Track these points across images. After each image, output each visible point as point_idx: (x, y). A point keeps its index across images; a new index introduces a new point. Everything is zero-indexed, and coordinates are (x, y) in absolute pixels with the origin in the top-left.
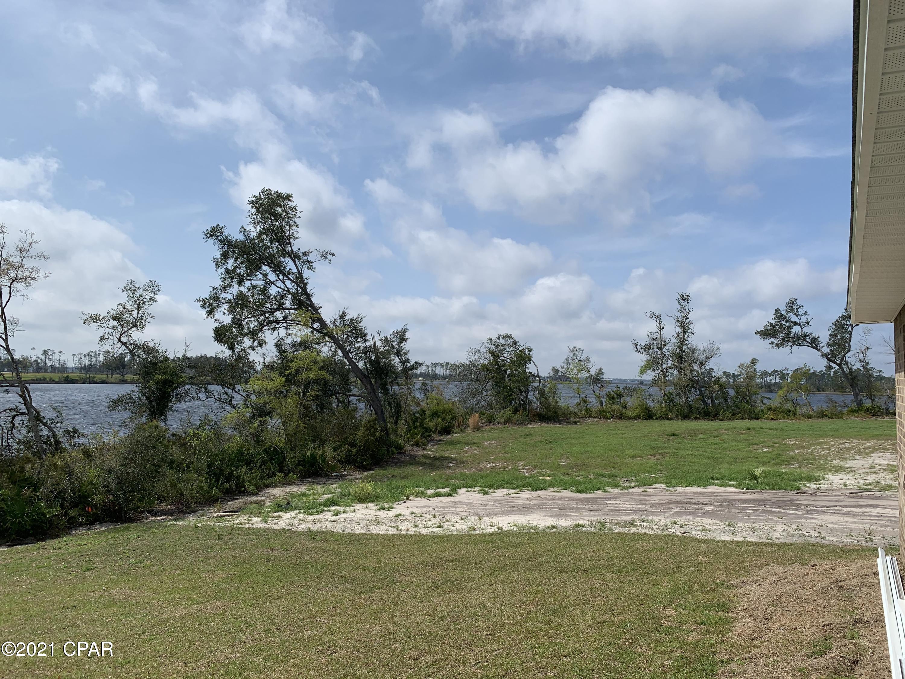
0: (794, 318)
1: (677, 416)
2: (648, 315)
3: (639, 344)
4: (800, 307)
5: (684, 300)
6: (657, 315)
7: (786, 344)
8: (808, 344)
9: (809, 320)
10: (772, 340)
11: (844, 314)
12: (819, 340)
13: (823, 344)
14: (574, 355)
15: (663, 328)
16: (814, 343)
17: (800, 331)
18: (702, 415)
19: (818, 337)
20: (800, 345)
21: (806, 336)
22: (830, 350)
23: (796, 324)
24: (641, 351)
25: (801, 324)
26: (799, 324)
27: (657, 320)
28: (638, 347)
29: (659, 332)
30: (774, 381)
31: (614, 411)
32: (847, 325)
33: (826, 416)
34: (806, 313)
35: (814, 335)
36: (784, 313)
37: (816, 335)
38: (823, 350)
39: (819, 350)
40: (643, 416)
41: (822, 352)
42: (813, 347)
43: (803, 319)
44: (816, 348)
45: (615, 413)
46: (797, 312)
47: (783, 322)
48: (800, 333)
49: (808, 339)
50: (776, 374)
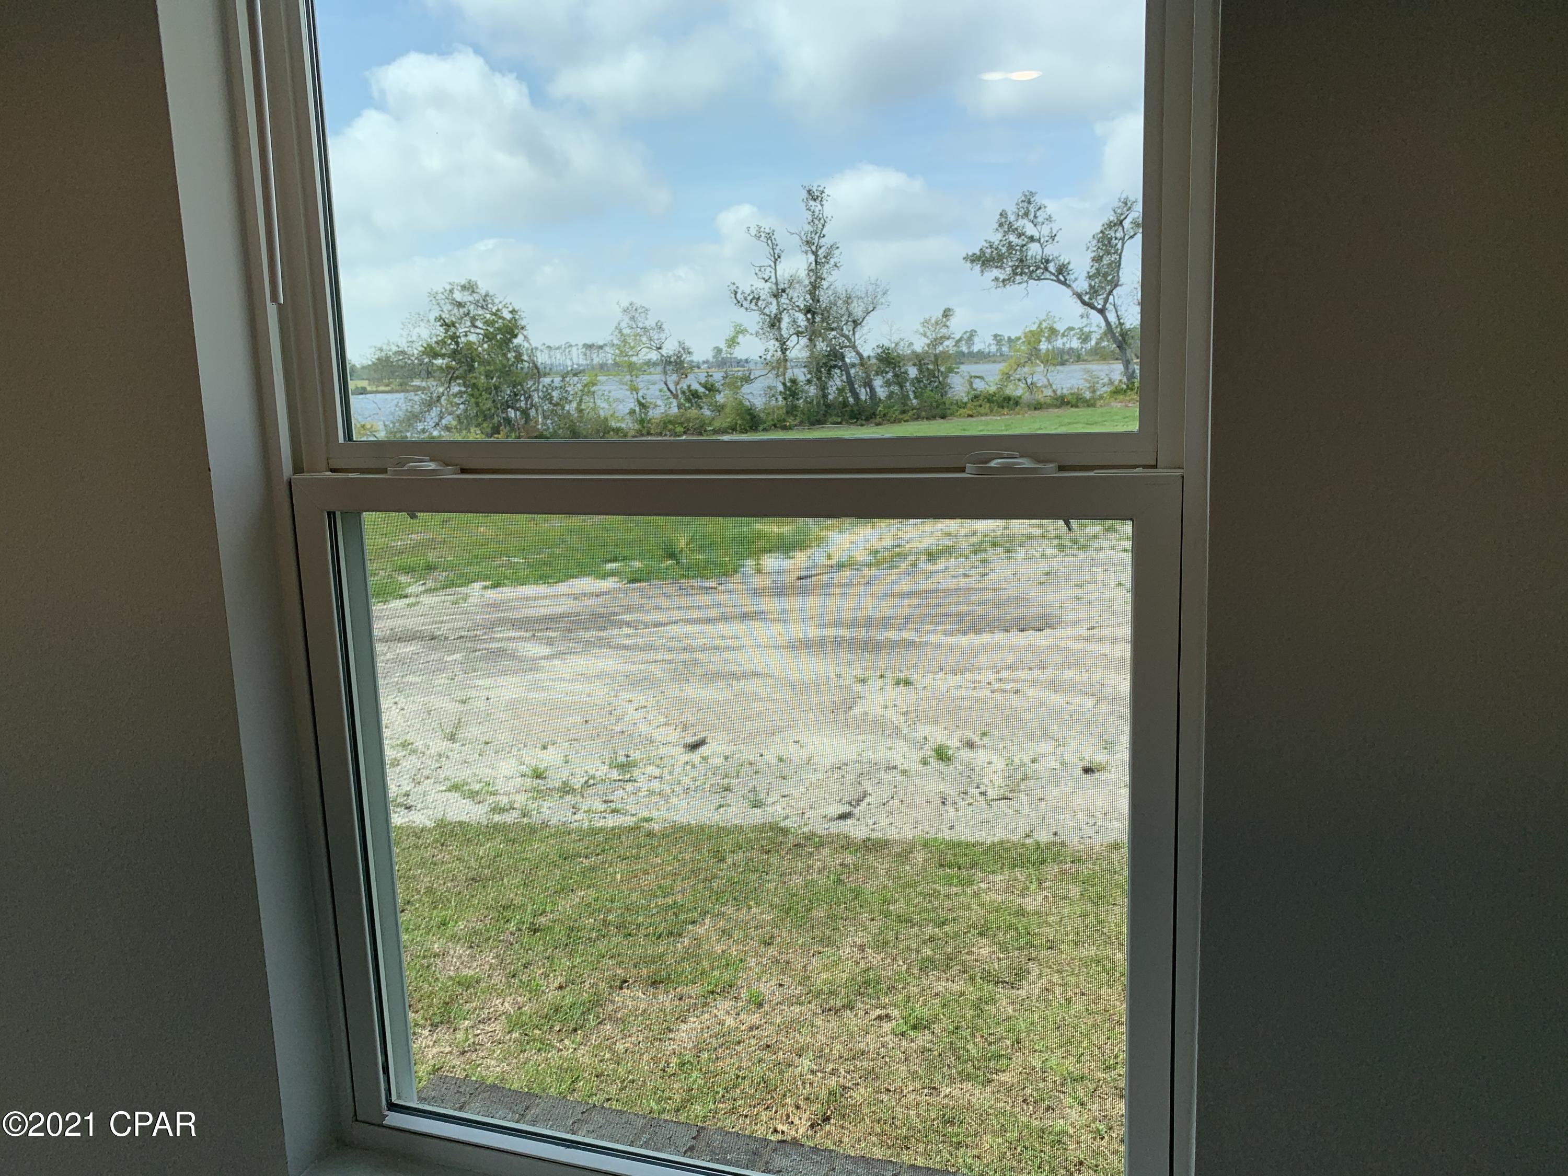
0: (1030, 230)
1: (801, 423)
2: (753, 231)
3: (740, 292)
4: (1040, 208)
5: (815, 200)
6: (767, 231)
7: (1018, 278)
8: (1053, 277)
9: (1054, 232)
10: (996, 273)
11: (1112, 218)
12: (1070, 267)
13: (1075, 275)
14: (633, 318)
15: (779, 257)
16: (1062, 274)
17: (1040, 253)
18: (846, 417)
19: (1069, 263)
20: (1039, 279)
21: (1048, 261)
22: (1090, 285)
23: (1032, 239)
24: (746, 304)
25: (1042, 241)
26: (1039, 241)
27: (769, 242)
28: (739, 296)
29: (773, 264)
30: (1068, 346)
31: (688, 420)
32: (1116, 239)
33: (1068, 403)
34: (1049, 219)
35: (1062, 258)
36: (1012, 218)
37: (1064, 259)
38: (1074, 285)
39: (1069, 286)
40: (740, 425)
41: (1073, 290)
42: (1059, 281)
43: (1045, 230)
44: (1064, 283)
45: (691, 425)
46: (1035, 217)
47: (1012, 238)
48: (1039, 257)
49: (1052, 267)
50: (1072, 333)
